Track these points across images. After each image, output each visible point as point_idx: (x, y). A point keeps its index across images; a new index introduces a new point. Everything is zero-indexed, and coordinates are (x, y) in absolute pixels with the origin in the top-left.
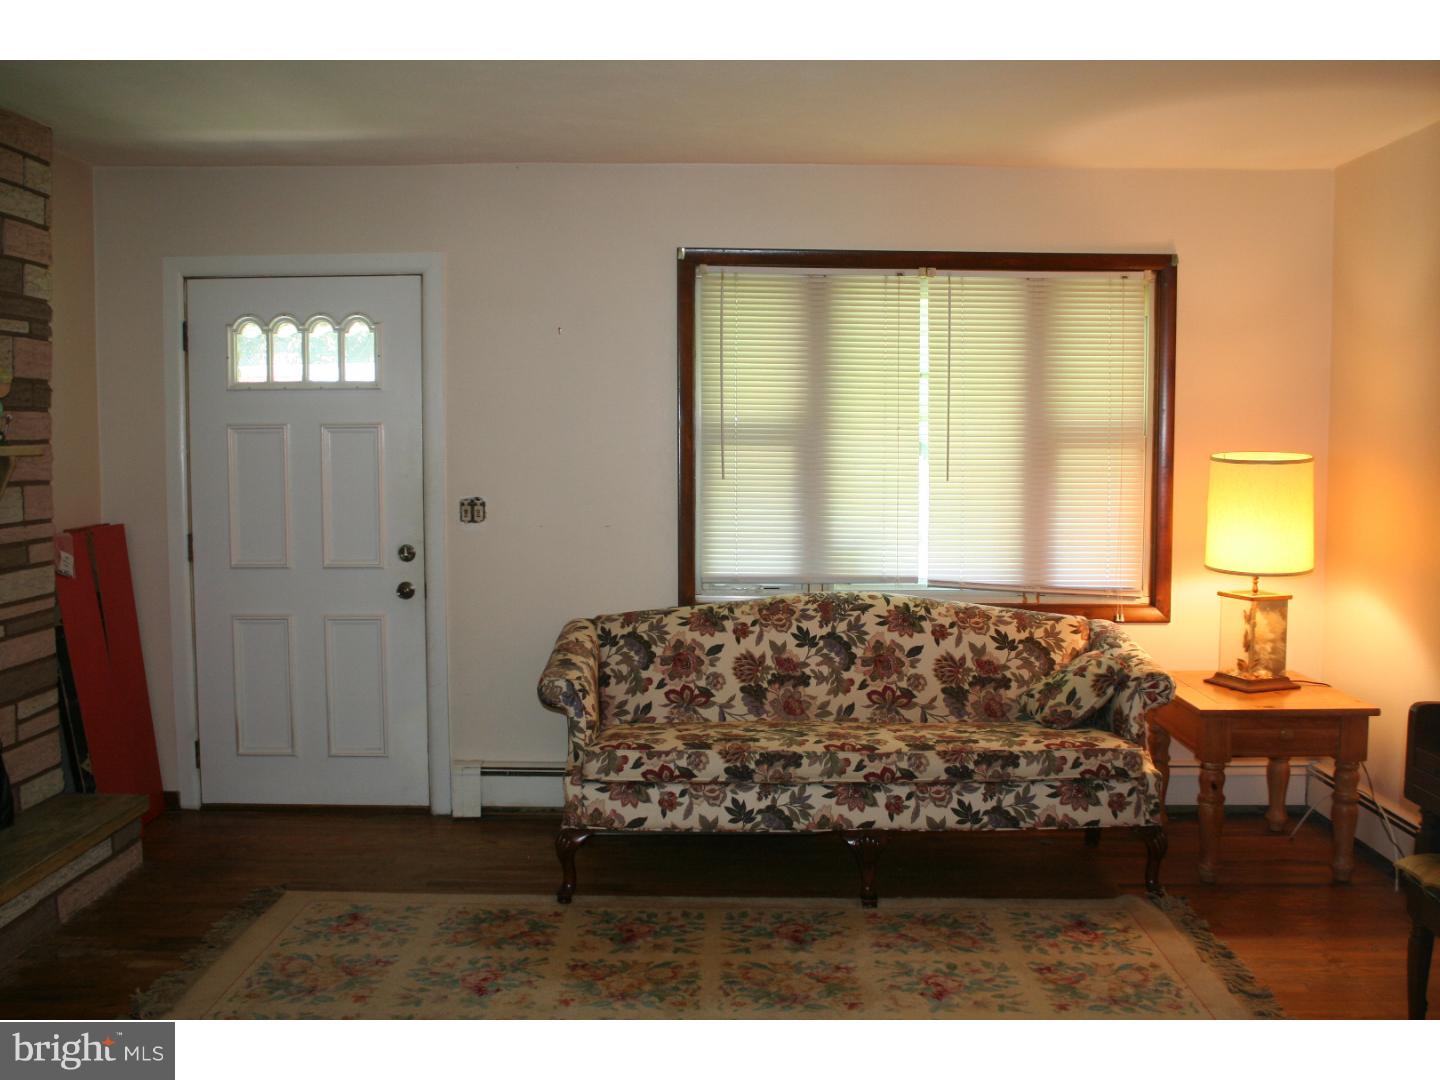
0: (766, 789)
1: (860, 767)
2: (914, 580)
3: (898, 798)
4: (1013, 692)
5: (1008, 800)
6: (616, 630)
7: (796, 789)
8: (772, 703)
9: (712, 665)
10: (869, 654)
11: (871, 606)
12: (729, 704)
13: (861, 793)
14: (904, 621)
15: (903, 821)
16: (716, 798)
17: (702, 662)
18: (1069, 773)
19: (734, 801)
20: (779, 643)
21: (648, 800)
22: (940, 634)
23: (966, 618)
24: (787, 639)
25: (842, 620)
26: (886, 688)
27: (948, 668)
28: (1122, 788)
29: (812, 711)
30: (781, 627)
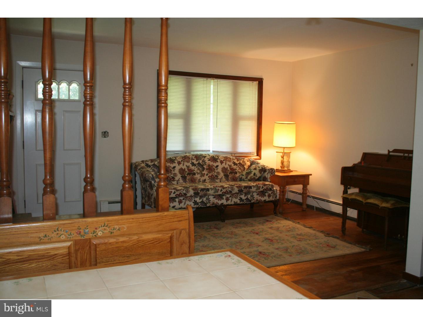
0: (201, 197)
1: (221, 191)
2: (209, 151)
3: (228, 197)
4: (238, 175)
5: (249, 196)
6: (150, 163)
7: (207, 197)
8: (188, 179)
9: (174, 171)
10: (207, 167)
11: (206, 156)
12: (178, 180)
13: (220, 197)
14: (214, 160)
15: (229, 202)
16: (190, 200)
17: (171, 171)
18: (261, 190)
19: (194, 200)
20: (188, 166)
21: (176, 201)
22: (222, 162)
23: (226, 158)
24: (189, 164)
25: (201, 160)
26: (212, 175)
27: (224, 170)
28: (270, 192)
29: (197, 181)
30: (188, 162)
